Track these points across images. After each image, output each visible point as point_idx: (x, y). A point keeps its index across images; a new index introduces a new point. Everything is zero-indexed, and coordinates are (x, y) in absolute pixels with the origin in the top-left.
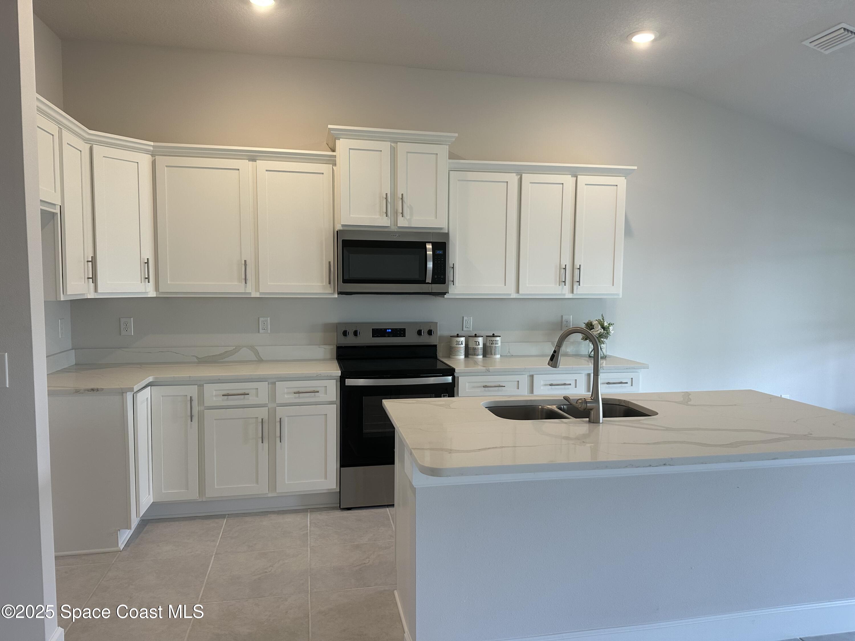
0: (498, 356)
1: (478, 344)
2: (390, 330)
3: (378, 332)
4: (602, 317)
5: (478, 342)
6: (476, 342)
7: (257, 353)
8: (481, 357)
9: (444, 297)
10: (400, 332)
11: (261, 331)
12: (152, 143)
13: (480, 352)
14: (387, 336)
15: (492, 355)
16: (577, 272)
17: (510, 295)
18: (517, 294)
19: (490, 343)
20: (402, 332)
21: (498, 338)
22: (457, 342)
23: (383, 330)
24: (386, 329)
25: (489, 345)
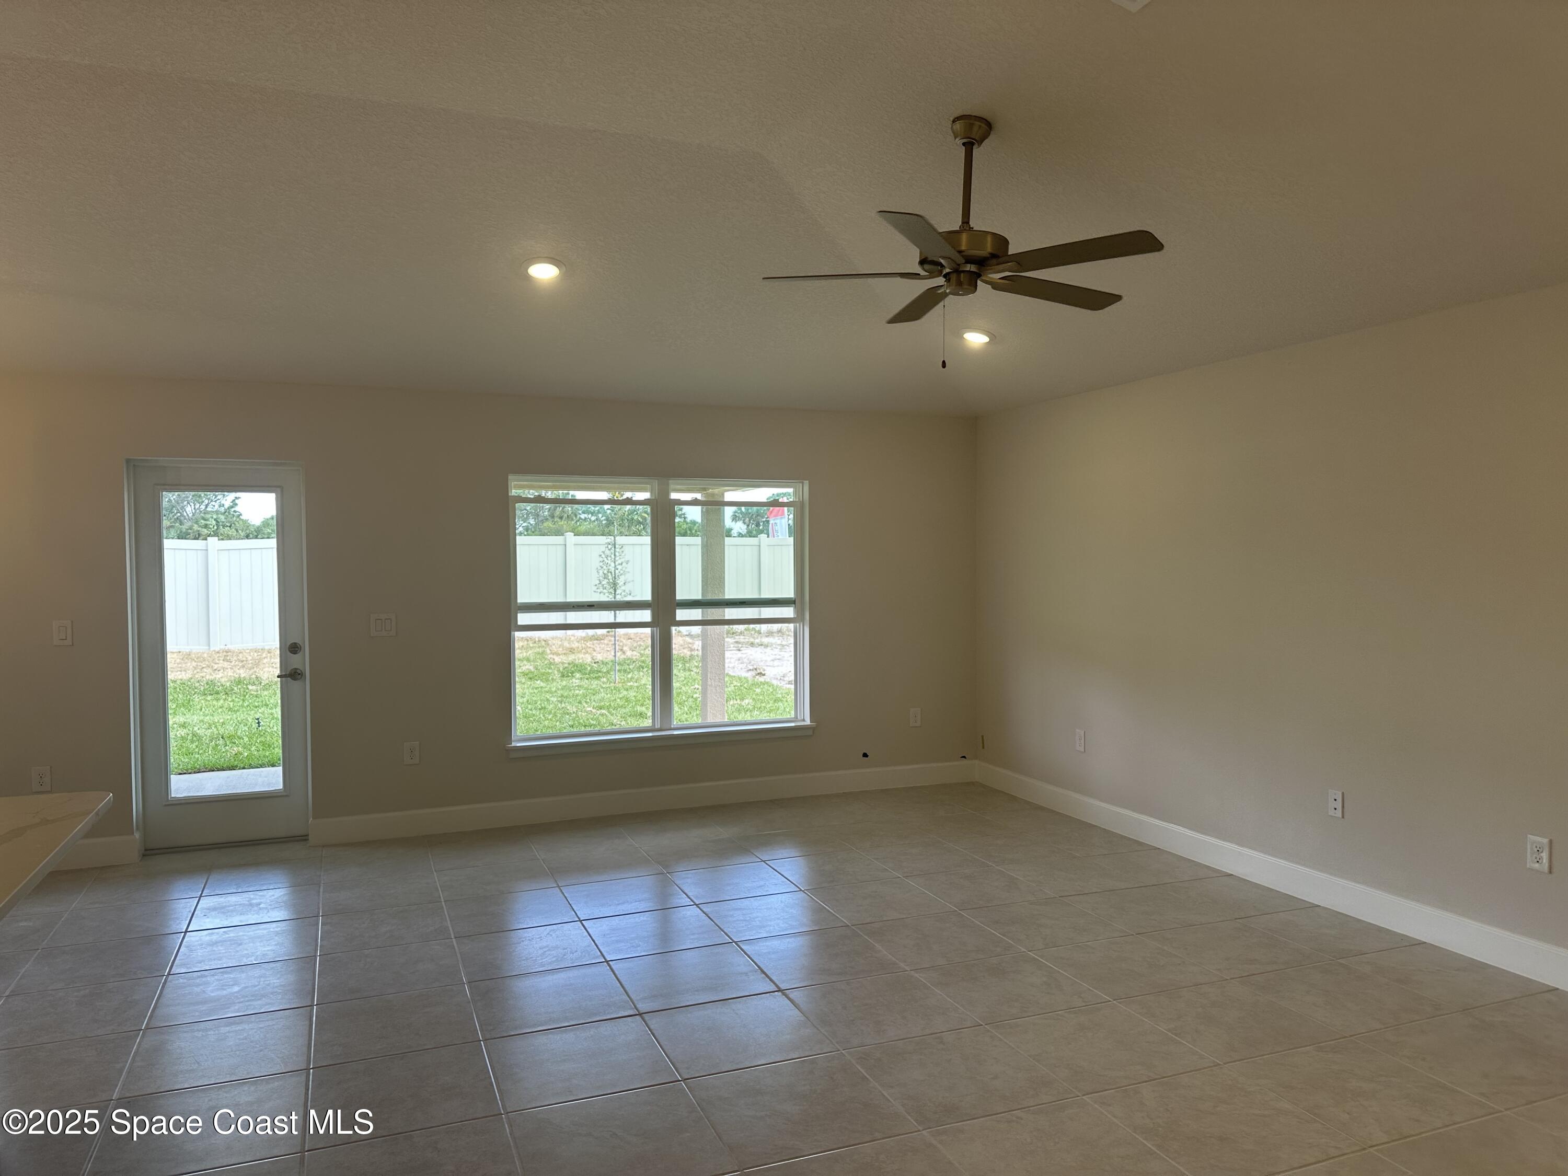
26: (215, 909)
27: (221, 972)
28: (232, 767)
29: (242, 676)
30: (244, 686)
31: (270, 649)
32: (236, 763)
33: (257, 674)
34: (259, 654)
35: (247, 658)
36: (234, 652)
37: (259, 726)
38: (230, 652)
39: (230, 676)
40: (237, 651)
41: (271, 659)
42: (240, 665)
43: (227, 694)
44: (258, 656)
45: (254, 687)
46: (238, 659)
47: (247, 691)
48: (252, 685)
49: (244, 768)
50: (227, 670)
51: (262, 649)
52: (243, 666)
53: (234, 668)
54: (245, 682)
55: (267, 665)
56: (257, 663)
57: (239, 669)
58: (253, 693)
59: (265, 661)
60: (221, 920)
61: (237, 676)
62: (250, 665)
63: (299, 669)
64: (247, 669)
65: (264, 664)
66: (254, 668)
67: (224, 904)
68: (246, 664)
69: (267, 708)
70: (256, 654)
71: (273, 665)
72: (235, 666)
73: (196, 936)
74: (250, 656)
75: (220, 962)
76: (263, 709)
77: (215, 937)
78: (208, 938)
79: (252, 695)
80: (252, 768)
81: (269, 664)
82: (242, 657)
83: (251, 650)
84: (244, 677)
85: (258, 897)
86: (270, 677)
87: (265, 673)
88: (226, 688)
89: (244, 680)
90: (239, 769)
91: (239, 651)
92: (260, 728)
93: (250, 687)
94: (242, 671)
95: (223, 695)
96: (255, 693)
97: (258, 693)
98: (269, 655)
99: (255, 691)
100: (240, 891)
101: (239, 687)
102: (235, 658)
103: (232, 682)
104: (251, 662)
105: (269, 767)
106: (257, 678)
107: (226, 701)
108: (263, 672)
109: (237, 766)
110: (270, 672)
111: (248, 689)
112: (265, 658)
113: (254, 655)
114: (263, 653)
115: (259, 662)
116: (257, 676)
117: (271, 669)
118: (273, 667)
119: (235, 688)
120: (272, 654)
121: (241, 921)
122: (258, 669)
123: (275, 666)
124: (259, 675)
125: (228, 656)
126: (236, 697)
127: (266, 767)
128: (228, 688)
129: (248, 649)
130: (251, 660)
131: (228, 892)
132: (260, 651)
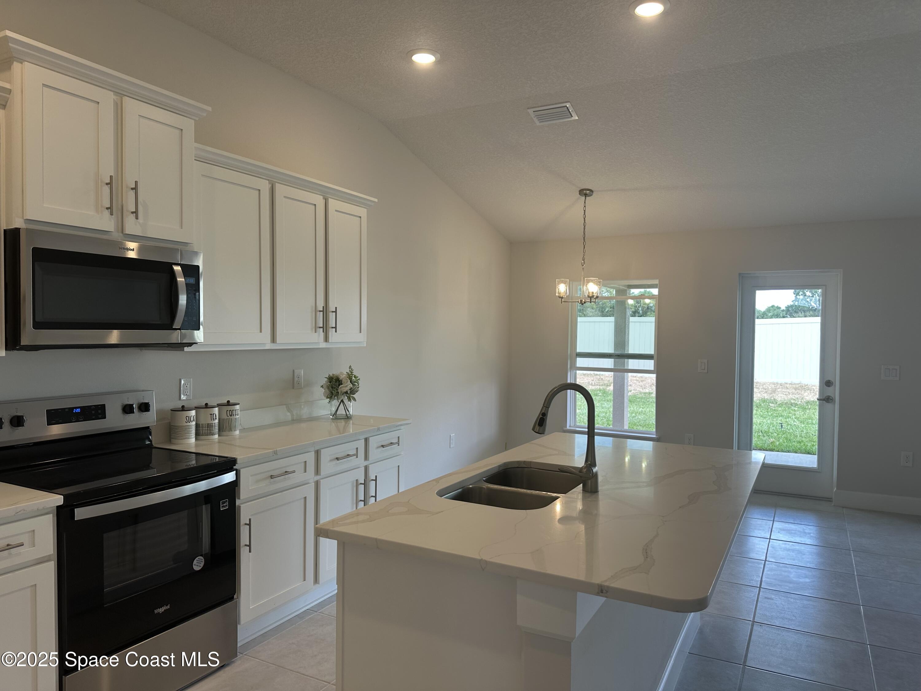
0: (237, 432)
1: (214, 418)
2: (78, 410)
3: (57, 415)
4: (349, 369)
5: (214, 415)
6: (212, 415)
8: (216, 436)
9: (183, 350)
10: (95, 411)
13: (216, 430)
14: (73, 421)
15: (231, 431)
16: (332, 316)
17: (264, 344)
18: (272, 344)
19: (228, 415)
20: (100, 411)
21: (237, 407)
22: (187, 418)
23: (67, 410)
24: (72, 409)
25: (227, 417)
26: (784, 530)
27: (797, 568)
28: (772, 449)
29: (766, 398)
30: (767, 404)
31: (781, 383)
32: (774, 447)
33: (774, 397)
34: (775, 386)
35: (768, 387)
36: (760, 384)
37: (782, 428)
38: (759, 383)
39: (759, 397)
40: (762, 383)
41: (782, 389)
42: (764, 391)
43: (757, 407)
44: (774, 387)
45: (773, 405)
46: (763, 388)
47: (769, 407)
48: (772, 404)
49: (778, 451)
50: (757, 394)
51: (777, 383)
52: (766, 392)
53: (761, 392)
54: (768, 401)
55: (780, 393)
56: (774, 391)
57: (764, 394)
58: (772, 408)
59: (779, 390)
60: (789, 537)
61: (763, 397)
62: (770, 392)
63: (832, 397)
64: (768, 394)
65: (778, 391)
66: (772, 394)
67: (788, 528)
68: (767, 391)
69: (783, 418)
70: (773, 386)
71: (784, 393)
72: (762, 391)
73: (776, 543)
74: (770, 386)
75: (794, 562)
76: (781, 418)
77: (788, 546)
78: (783, 546)
79: (772, 409)
80: (783, 452)
81: (781, 392)
82: (766, 387)
83: (770, 383)
84: (767, 398)
85: (808, 529)
86: (782, 400)
87: (779, 397)
88: (757, 404)
89: (767, 400)
90: (776, 451)
91: (763, 383)
92: (783, 429)
93: (771, 405)
94: (765, 395)
95: (755, 407)
96: (774, 408)
97: (775, 408)
98: (781, 387)
99: (773, 407)
100: (796, 522)
101: (765, 404)
102: (761, 387)
103: (760, 401)
104: (770, 390)
105: (793, 453)
106: (774, 399)
107: (757, 411)
108: (778, 396)
109: (774, 449)
110: (782, 397)
111: (769, 405)
112: (778, 388)
113: (772, 386)
114: (777, 385)
115: (775, 390)
116: (774, 398)
117: (782, 395)
118: (783, 394)
119: (762, 404)
120: (783, 387)
121: (801, 541)
122: (775, 394)
123: (785, 394)
124: (775, 398)
125: (757, 385)
126: (763, 410)
127: (791, 452)
128: (758, 404)
129: (768, 382)
130: (770, 389)
131: (789, 522)
132: (775, 384)
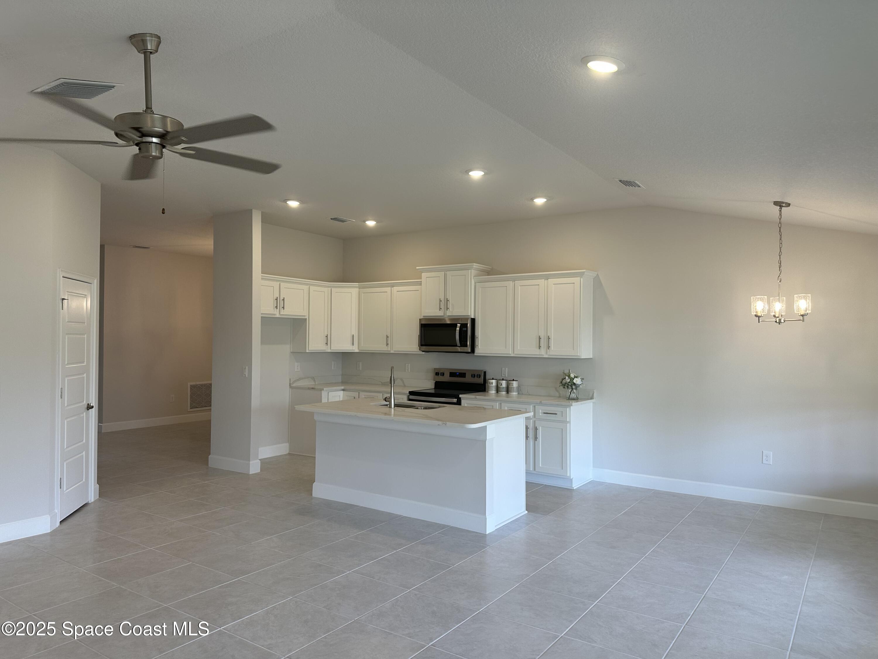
0: (515, 394)
3: (452, 374)
7: (403, 382)
10: (462, 375)
11: (406, 371)
12: (357, 284)
15: (512, 392)
17: (510, 354)
18: (514, 354)
19: (511, 385)
21: (515, 382)
22: (491, 383)
24: (456, 373)
